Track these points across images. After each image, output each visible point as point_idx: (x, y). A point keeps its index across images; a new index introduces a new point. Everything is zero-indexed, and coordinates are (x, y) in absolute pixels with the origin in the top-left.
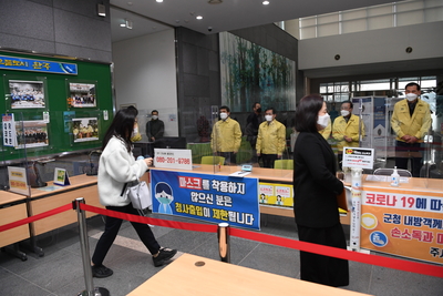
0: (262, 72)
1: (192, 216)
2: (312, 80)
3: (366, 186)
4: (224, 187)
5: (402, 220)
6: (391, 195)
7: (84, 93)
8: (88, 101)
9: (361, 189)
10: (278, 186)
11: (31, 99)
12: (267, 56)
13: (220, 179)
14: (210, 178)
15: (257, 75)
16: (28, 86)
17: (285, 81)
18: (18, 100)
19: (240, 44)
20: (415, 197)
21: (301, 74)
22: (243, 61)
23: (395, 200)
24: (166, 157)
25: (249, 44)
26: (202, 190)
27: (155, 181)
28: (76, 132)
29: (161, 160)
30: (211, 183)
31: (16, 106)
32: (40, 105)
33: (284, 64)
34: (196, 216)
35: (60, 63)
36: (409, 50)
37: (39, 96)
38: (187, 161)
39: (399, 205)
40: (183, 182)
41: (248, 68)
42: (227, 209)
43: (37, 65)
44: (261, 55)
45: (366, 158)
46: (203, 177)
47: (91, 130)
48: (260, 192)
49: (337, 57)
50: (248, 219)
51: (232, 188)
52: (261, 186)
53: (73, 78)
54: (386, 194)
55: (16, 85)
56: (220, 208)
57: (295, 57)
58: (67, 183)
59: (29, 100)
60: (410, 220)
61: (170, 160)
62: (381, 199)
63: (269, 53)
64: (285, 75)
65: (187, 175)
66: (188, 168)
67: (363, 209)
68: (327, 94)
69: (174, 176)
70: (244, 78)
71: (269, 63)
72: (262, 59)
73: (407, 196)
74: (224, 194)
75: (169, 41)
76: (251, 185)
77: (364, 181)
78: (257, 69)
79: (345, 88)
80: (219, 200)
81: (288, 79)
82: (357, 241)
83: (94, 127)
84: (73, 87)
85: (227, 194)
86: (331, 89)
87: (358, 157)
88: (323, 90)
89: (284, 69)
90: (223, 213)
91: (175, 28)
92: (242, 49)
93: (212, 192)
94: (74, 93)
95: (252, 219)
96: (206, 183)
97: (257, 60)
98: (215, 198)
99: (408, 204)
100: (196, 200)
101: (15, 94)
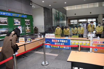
0: (60, 17)
1: (55, 48)
2: (69, 19)
3: (93, 40)
4: (63, 41)
5: (100, 46)
6: (98, 41)
7: (28, 22)
8: (28, 23)
9: (92, 40)
10: (75, 41)
11: (18, 23)
12: (61, 14)
13: (62, 40)
14: (59, 40)
15: (59, 18)
16: (17, 20)
17: (64, 19)
18: (15, 23)
19: (56, 11)
20: (102, 41)
21: (67, 18)
22: (56, 15)
23: (99, 42)
24: (48, 35)
25: (58, 11)
26: (58, 42)
27: (46, 41)
28: (26, 30)
29: (47, 36)
30: (60, 41)
31: (15, 24)
32: (19, 24)
33: (64, 16)
34: (56, 48)
35: (23, 15)
36: (91, 13)
37: (19, 22)
38: (53, 36)
39: (99, 43)
40: (53, 41)
41: (57, 16)
42: (63, 46)
43: (19, 15)
44: (60, 13)
45: (93, 34)
46: (58, 39)
47: (29, 30)
48: (71, 42)
49: (75, 14)
50: (68, 47)
51: (64, 41)
52: (71, 41)
53: (26, 18)
54: (97, 41)
55: (15, 20)
56: (62, 46)
57: (66, 14)
58: (31, 41)
59: (17, 23)
60: (102, 46)
61: (49, 36)
62: (96, 42)
63: (61, 13)
64: (64, 18)
65: (54, 39)
66: (54, 38)
67: (92, 44)
68: (72, 22)
69: (51, 40)
70: (57, 19)
71: (61, 15)
72: (60, 14)
73: (101, 41)
74: (62, 43)
75: (42, 10)
76: (69, 41)
77: (93, 39)
78: (59, 17)
79: (76, 21)
80: (61, 44)
81: (65, 19)
82: (91, 50)
83: (30, 29)
84: (26, 20)
85: (63, 43)
86: (73, 21)
87: (91, 34)
88: (71, 21)
89: (64, 17)
90: (62, 47)
91: (44, 7)
92: (56, 12)
93: (60, 42)
94: (26, 22)
95: (69, 48)
96: (58, 41)
97: (59, 15)
98: (60, 44)
99: (101, 43)
100: (56, 44)
101: (15, 22)
